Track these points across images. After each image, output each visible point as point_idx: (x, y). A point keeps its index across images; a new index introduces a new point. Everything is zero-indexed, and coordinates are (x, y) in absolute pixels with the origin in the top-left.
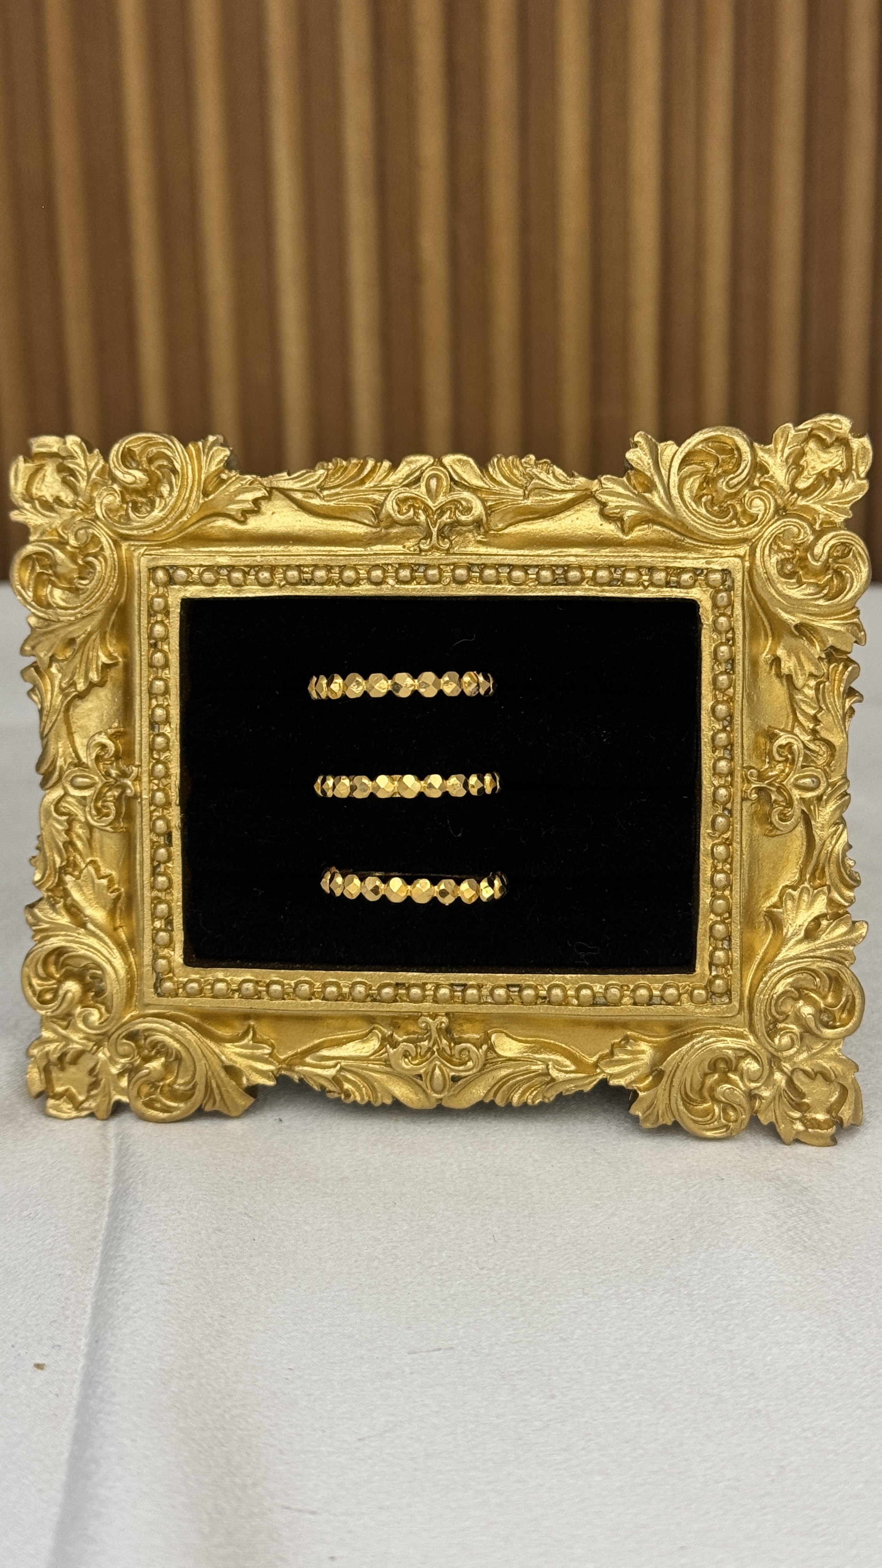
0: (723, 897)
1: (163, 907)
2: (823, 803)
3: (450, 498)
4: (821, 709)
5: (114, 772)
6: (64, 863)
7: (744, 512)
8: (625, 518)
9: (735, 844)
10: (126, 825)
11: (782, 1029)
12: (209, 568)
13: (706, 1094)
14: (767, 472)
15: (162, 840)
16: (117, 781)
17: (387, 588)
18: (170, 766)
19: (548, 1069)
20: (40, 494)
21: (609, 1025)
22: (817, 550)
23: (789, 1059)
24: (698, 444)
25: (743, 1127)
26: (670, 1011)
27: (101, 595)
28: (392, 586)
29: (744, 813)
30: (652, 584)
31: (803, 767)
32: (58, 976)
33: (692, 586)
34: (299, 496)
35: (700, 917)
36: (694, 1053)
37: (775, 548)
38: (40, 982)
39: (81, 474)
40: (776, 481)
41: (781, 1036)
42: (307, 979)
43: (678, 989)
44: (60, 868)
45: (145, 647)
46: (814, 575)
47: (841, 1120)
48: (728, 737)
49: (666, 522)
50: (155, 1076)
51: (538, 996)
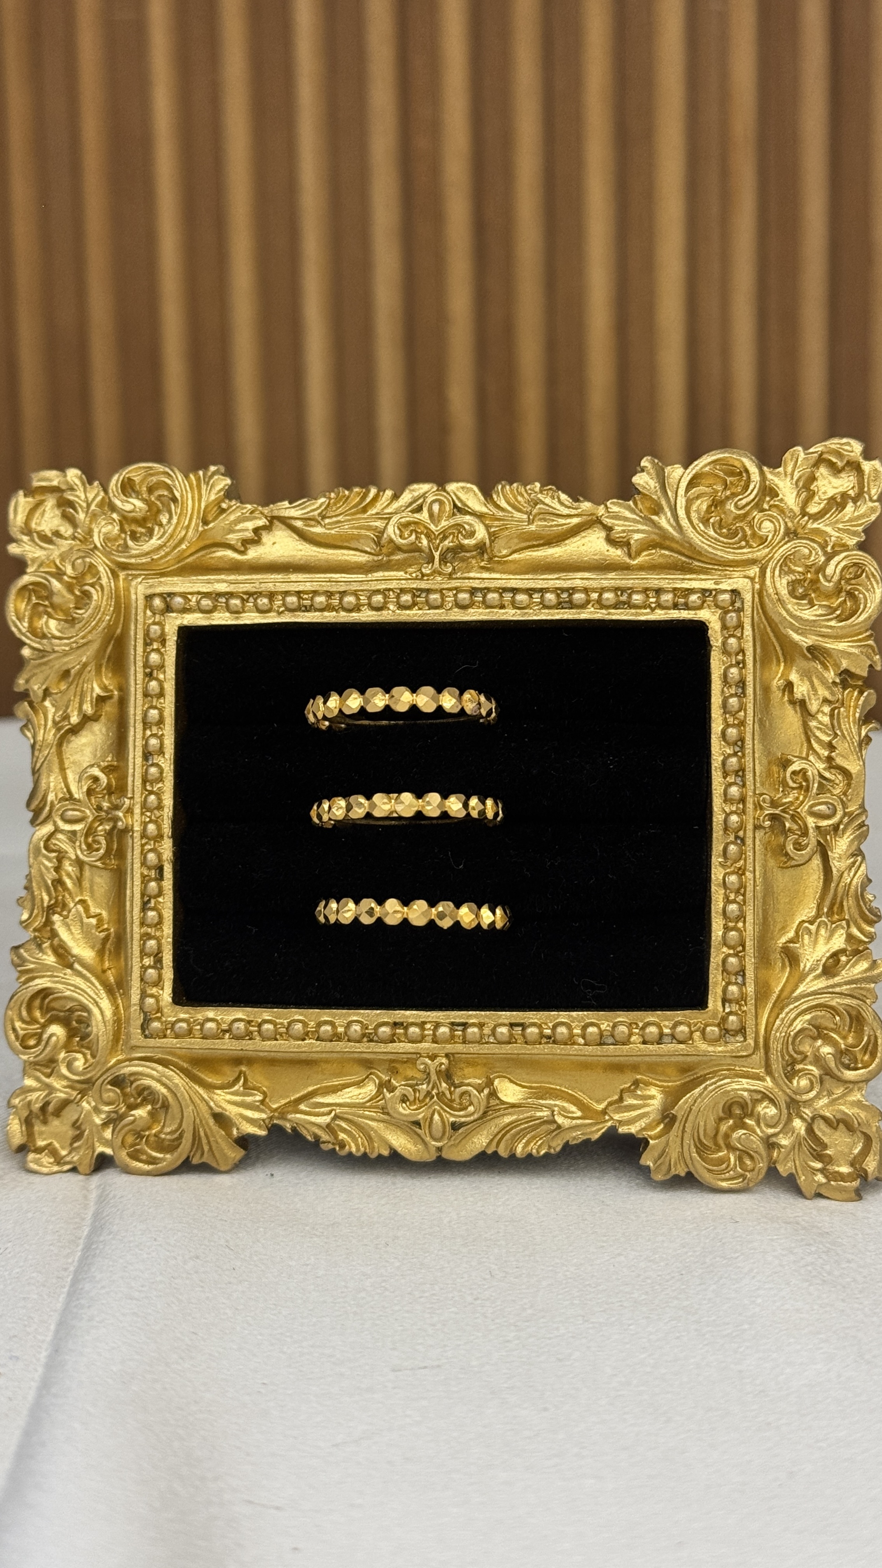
0: (735, 929)
1: (152, 943)
2: (840, 832)
3: (452, 522)
4: (836, 735)
5: (106, 805)
6: (52, 902)
7: (754, 534)
8: (632, 542)
9: (747, 874)
10: (116, 863)
11: (800, 1071)
12: (206, 595)
13: (721, 1142)
14: (777, 495)
15: (153, 873)
16: (107, 812)
17: (388, 614)
18: (163, 798)
19: (553, 1116)
20: (39, 529)
21: (618, 1068)
22: (829, 570)
23: (808, 1103)
24: (706, 466)
25: (761, 1177)
26: (682, 1050)
27: (97, 624)
28: (393, 612)
29: (758, 842)
30: (660, 606)
31: (818, 794)
32: (42, 1021)
33: (700, 607)
34: (299, 524)
35: (712, 950)
36: (707, 1096)
37: (786, 569)
38: (24, 1026)
39: (81, 506)
40: (786, 504)
41: (800, 1077)
42: (301, 1018)
43: (689, 1026)
44: (48, 907)
45: (140, 676)
46: (826, 597)
47: (866, 1172)
48: (739, 761)
49: (674, 545)
50: (140, 1124)
51: (542, 1036)
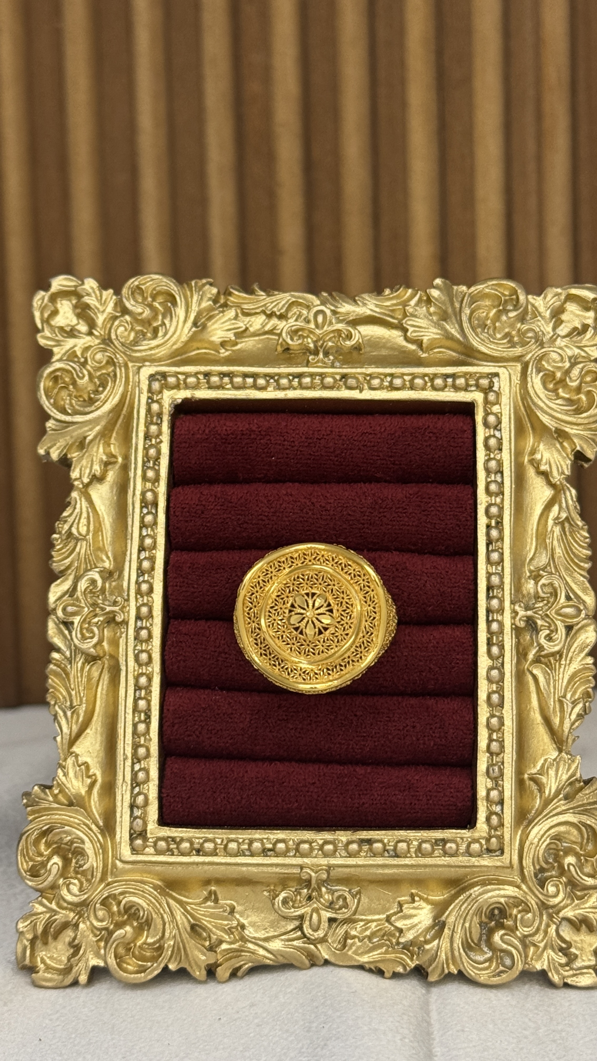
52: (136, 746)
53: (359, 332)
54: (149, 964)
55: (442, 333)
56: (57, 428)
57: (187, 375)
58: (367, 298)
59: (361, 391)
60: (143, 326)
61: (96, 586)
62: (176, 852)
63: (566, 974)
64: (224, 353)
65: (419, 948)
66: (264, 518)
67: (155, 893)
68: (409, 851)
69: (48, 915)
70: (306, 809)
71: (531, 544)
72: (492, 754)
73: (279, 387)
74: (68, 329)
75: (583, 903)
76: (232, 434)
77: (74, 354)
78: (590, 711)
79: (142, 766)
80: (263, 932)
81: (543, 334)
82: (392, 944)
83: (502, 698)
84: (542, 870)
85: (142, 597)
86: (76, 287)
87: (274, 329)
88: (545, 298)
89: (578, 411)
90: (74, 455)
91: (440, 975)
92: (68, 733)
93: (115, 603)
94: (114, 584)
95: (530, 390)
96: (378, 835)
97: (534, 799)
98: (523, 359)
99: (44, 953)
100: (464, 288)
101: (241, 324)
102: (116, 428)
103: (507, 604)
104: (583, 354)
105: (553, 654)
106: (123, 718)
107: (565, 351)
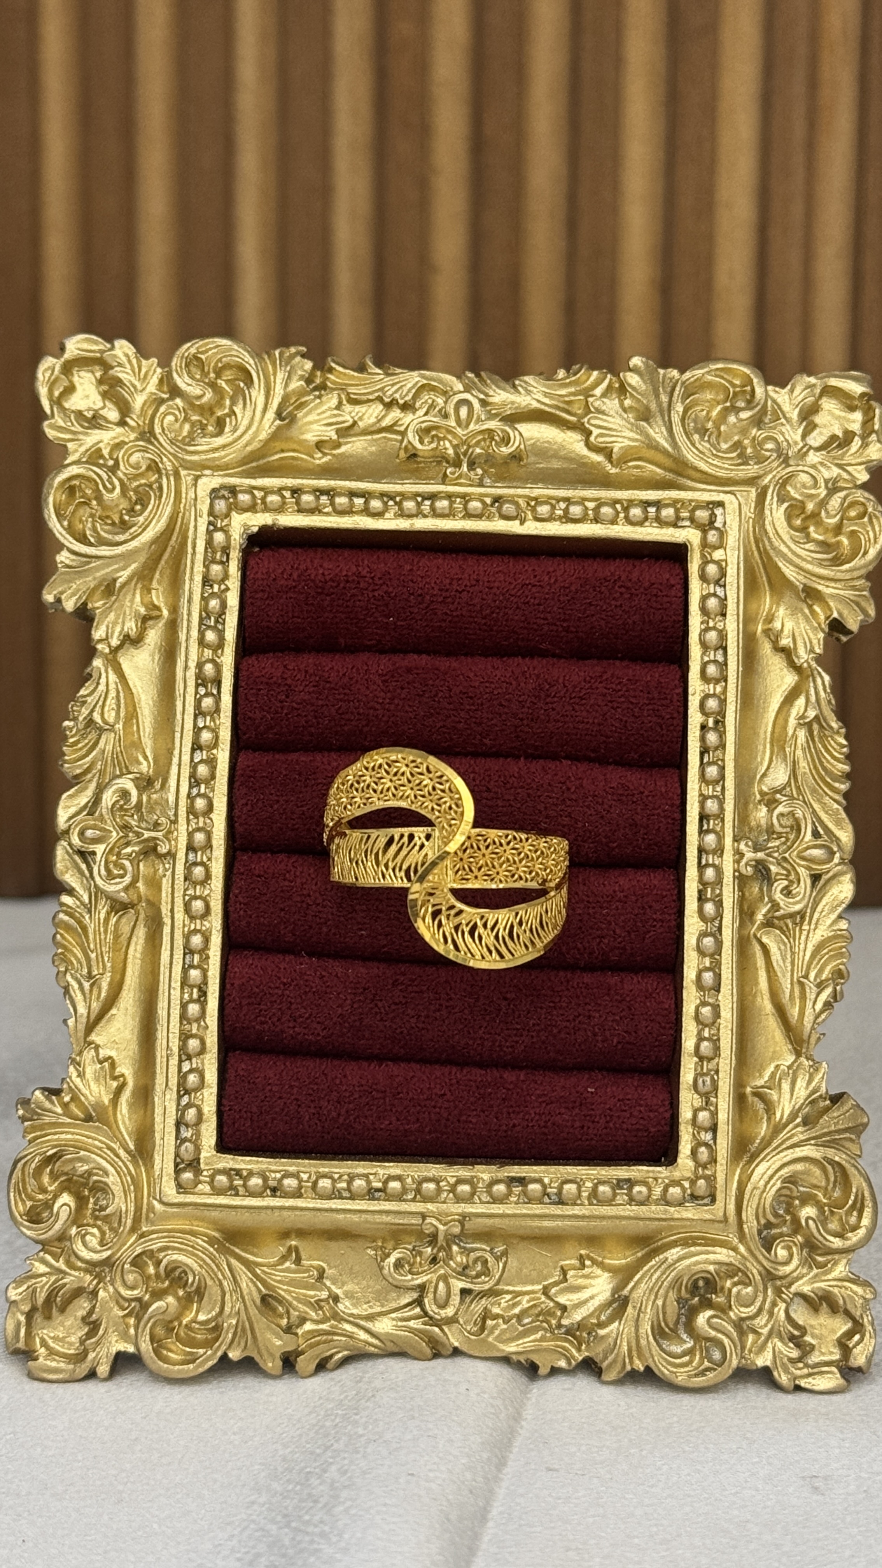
52: (185, 1037)
53: (521, 434)
54: (201, 1351)
55: (643, 439)
56: (74, 564)
57: (267, 491)
58: (532, 382)
59: (522, 523)
60: (202, 415)
61: (128, 801)
62: (241, 1191)
63: (798, 1373)
64: (320, 460)
65: (589, 1334)
66: (378, 707)
67: (211, 1249)
68: (579, 1196)
69: (53, 1278)
70: (430, 1132)
71: (764, 752)
72: (701, 1059)
73: (402, 514)
74: (89, 415)
75: (826, 1273)
76: (331, 580)
77: (98, 453)
78: (842, 996)
79: (194, 1066)
80: (365, 1306)
81: (789, 444)
82: (550, 1326)
83: (718, 977)
84: (769, 1225)
85: (197, 817)
86: (102, 352)
87: (395, 424)
88: (792, 391)
89: (837, 561)
90: (98, 605)
91: (619, 1372)
92: (86, 1015)
93: (156, 826)
94: (154, 796)
95: (769, 528)
96: (535, 1172)
97: (759, 1122)
98: (759, 482)
99: (45, 1331)
100: (675, 373)
101: (348, 418)
102: (160, 566)
103: (728, 841)
104: (845, 475)
105: (792, 916)
106: (167, 994)
107: (819, 471)
